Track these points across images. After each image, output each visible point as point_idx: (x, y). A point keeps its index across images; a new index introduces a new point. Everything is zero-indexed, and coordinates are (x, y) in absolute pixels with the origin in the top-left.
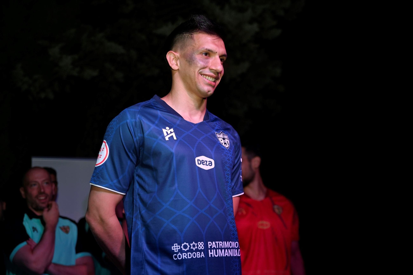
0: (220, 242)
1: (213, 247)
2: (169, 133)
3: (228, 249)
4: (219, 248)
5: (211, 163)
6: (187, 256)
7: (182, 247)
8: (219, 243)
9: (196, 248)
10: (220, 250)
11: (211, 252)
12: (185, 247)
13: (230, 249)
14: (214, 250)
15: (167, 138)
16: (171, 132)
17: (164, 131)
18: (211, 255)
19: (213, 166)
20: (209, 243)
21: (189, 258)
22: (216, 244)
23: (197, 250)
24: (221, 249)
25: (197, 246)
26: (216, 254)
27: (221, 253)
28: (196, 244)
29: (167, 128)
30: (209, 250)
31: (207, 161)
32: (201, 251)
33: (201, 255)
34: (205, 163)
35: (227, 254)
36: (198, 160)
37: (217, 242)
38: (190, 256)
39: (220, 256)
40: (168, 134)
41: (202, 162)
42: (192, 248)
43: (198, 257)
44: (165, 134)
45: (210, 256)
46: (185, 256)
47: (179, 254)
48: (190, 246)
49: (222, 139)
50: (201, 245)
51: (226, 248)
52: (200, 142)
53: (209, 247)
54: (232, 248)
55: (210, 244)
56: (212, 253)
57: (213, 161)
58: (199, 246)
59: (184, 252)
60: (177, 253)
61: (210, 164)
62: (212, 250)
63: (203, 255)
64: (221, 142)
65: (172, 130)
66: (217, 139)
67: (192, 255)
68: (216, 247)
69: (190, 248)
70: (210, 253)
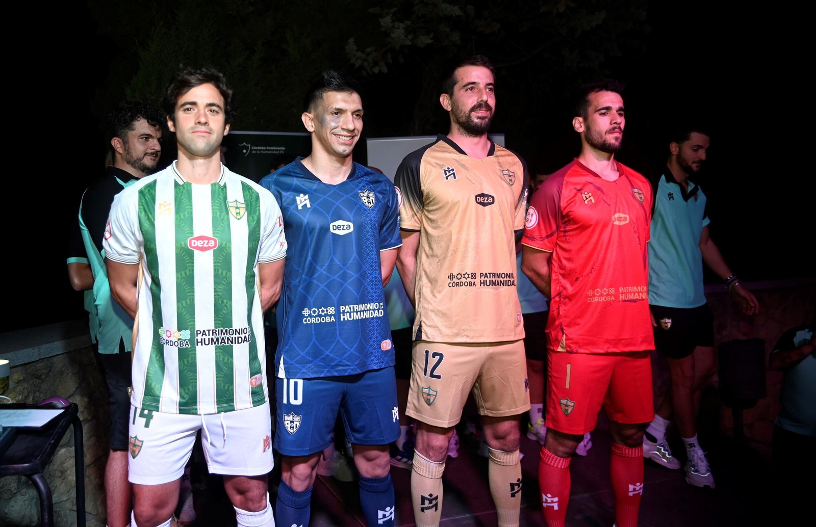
0: (355, 306)
1: (346, 311)
2: (303, 200)
3: (363, 311)
4: (354, 312)
5: (350, 227)
6: (316, 321)
7: (311, 312)
8: (353, 307)
9: (326, 312)
10: (355, 313)
11: (344, 315)
12: (314, 312)
13: (365, 311)
14: (348, 314)
15: (300, 207)
16: (305, 200)
17: (298, 199)
18: (344, 319)
19: (352, 229)
20: (341, 307)
21: (317, 322)
22: (350, 308)
23: (326, 315)
24: (357, 312)
25: (327, 311)
26: (350, 317)
27: (355, 316)
28: (325, 309)
29: (302, 195)
30: (342, 315)
31: (344, 226)
32: (331, 316)
33: (330, 319)
34: (341, 228)
35: (363, 316)
36: (333, 226)
37: (352, 306)
38: (318, 320)
39: (355, 319)
40: (301, 202)
41: (338, 228)
42: (320, 313)
43: (327, 321)
44: (298, 202)
45: (342, 320)
46: (314, 321)
47: (309, 318)
48: (319, 312)
49: (366, 198)
50: (331, 310)
51: (362, 311)
52: (338, 206)
53: (341, 312)
54: (368, 310)
55: (343, 308)
56: (345, 317)
57: (351, 224)
58: (329, 311)
59: (314, 317)
60: (307, 317)
61: (348, 228)
62: (345, 314)
63: (333, 319)
64: (365, 201)
65: (307, 197)
66: (360, 198)
67: (321, 320)
68: (349, 311)
69: (318, 313)
70: (342, 317)
